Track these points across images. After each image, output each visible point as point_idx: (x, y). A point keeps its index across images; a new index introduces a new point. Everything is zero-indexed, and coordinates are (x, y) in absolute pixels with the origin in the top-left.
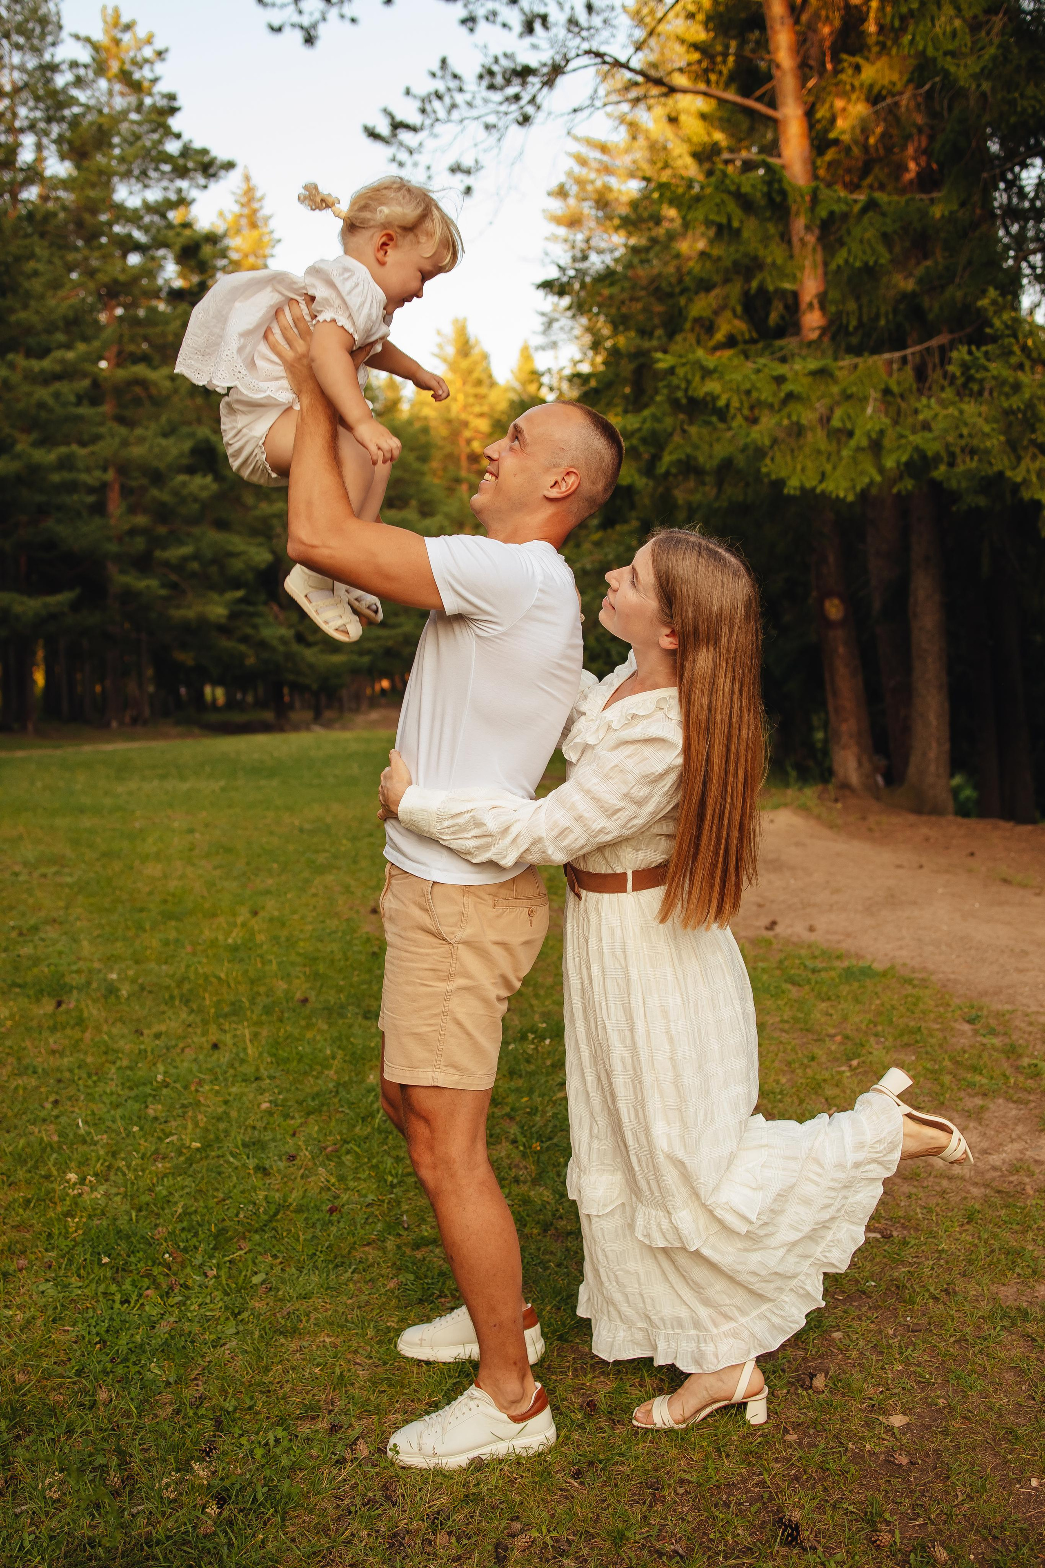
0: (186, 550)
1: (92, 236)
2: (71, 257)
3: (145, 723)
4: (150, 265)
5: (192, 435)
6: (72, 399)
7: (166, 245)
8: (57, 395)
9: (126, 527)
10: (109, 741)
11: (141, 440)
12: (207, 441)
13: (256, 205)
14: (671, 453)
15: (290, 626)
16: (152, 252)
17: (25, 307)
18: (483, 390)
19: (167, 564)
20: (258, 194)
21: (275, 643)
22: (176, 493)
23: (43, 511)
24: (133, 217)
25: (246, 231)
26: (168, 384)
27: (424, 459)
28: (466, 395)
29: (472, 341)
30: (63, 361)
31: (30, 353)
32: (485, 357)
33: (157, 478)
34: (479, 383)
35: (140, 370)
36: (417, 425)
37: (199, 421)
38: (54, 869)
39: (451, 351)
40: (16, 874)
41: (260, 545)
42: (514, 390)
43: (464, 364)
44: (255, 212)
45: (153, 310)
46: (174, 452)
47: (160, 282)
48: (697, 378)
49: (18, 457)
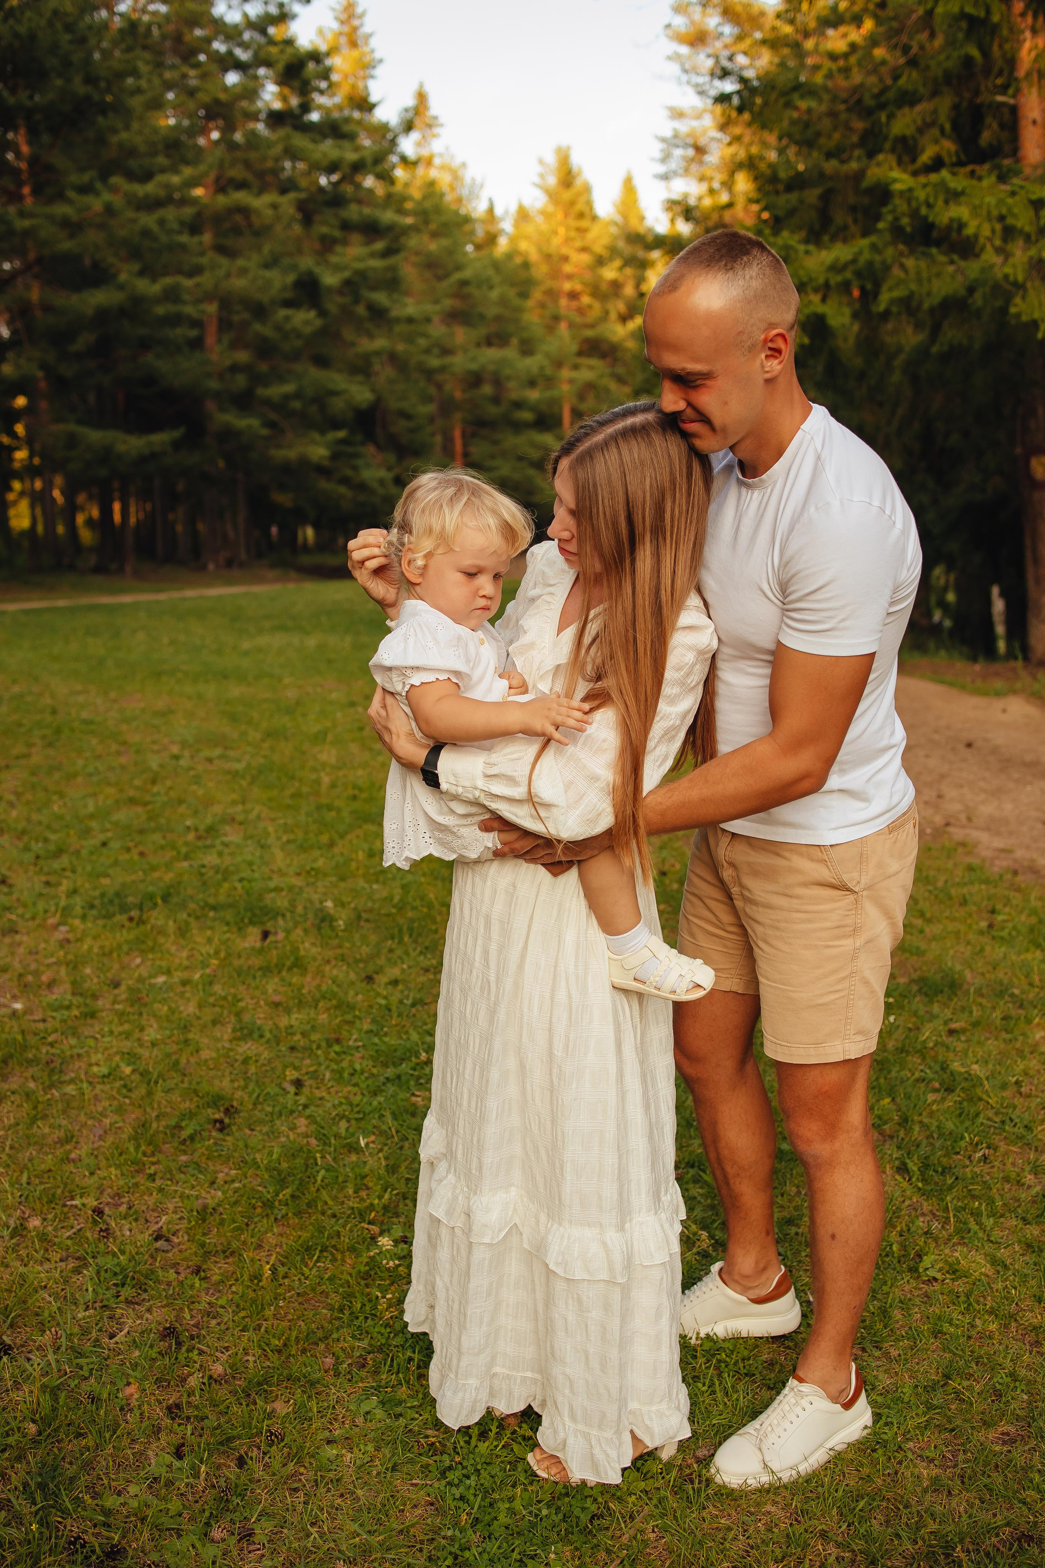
0: (289, 388)
1: (188, 54)
2: (168, 75)
3: (242, 565)
4: (251, 84)
5: (294, 267)
6: (176, 226)
7: (268, 64)
8: (162, 222)
9: (228, 363)
10: (209, 585)
11: (243, 272)
12: (310, 273)
13: (356, 23)
14: (890, 289)
15: (389, 469)
16: (251, 71)
17: (127, 127)
18: (584, 224)
19: (268, 402)
20: (359, 10)
21: (375, 485)
22: (278, 328)
23: (145, 344)
24: (231, 34)
25: (345, 50)
26: (270, 212)
27: (524, 295)
28: (568, 229)
29: (575, 169)
30: (168, 186)
31: (131, 176)
32: (587, 189)
33: (260, 311)
34: (581, 216)
35: (241, 197)
36: (518, 260)
37: (300, 252)
38: (218, 752)
39: (552, 181)
40: (176, 757)
41: (361, 383)
42: (615, 224)
43: (567, 195)
44: (355, 29)
45: (254, 133)
46: (277, 284)
47: (260, 104)
48: (940, 202)
49: (121, 287)
